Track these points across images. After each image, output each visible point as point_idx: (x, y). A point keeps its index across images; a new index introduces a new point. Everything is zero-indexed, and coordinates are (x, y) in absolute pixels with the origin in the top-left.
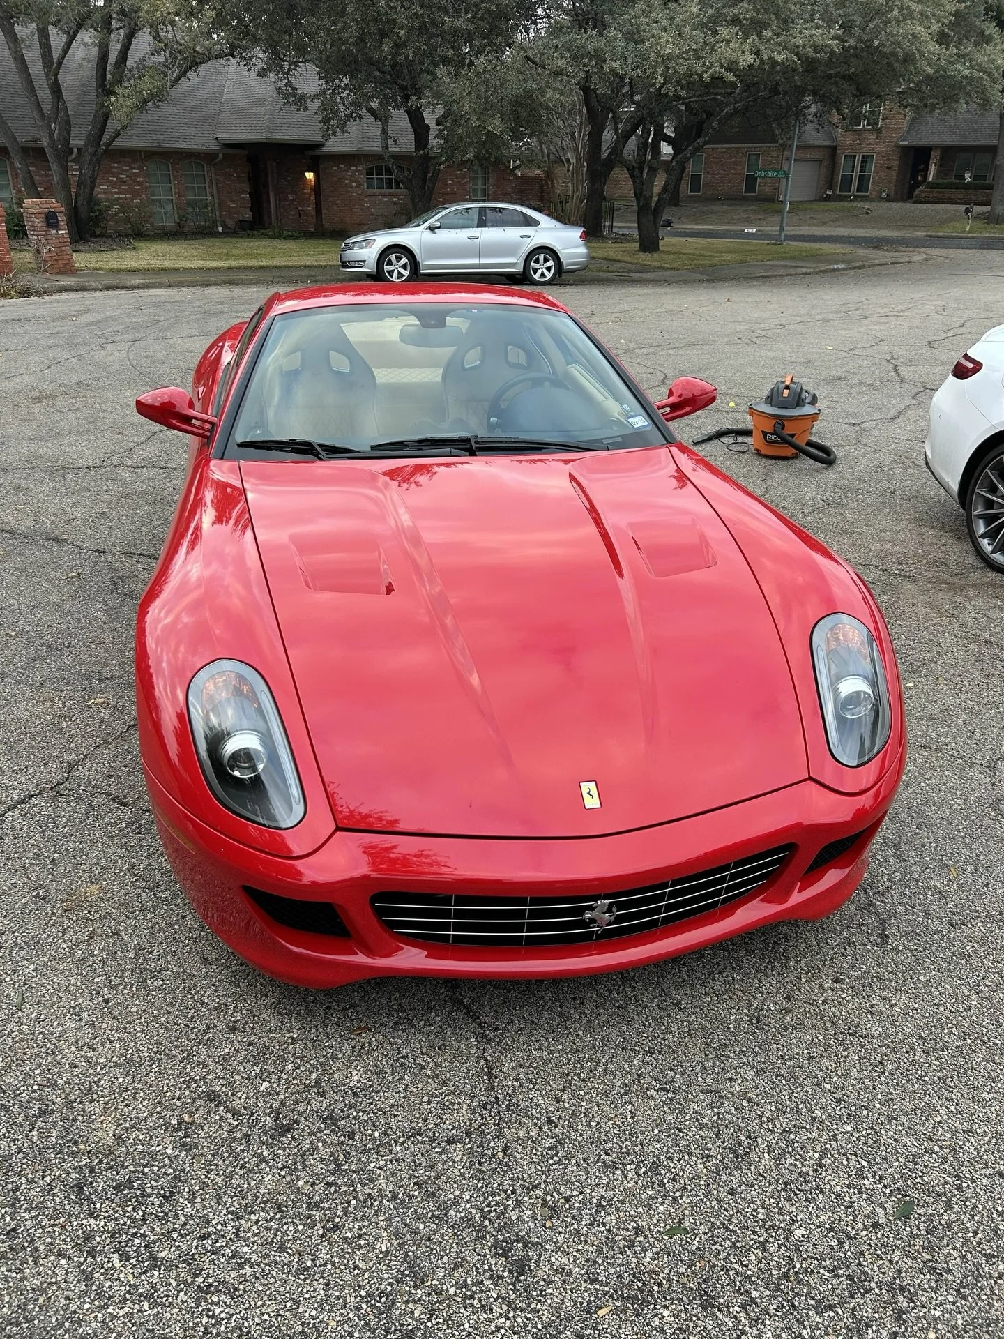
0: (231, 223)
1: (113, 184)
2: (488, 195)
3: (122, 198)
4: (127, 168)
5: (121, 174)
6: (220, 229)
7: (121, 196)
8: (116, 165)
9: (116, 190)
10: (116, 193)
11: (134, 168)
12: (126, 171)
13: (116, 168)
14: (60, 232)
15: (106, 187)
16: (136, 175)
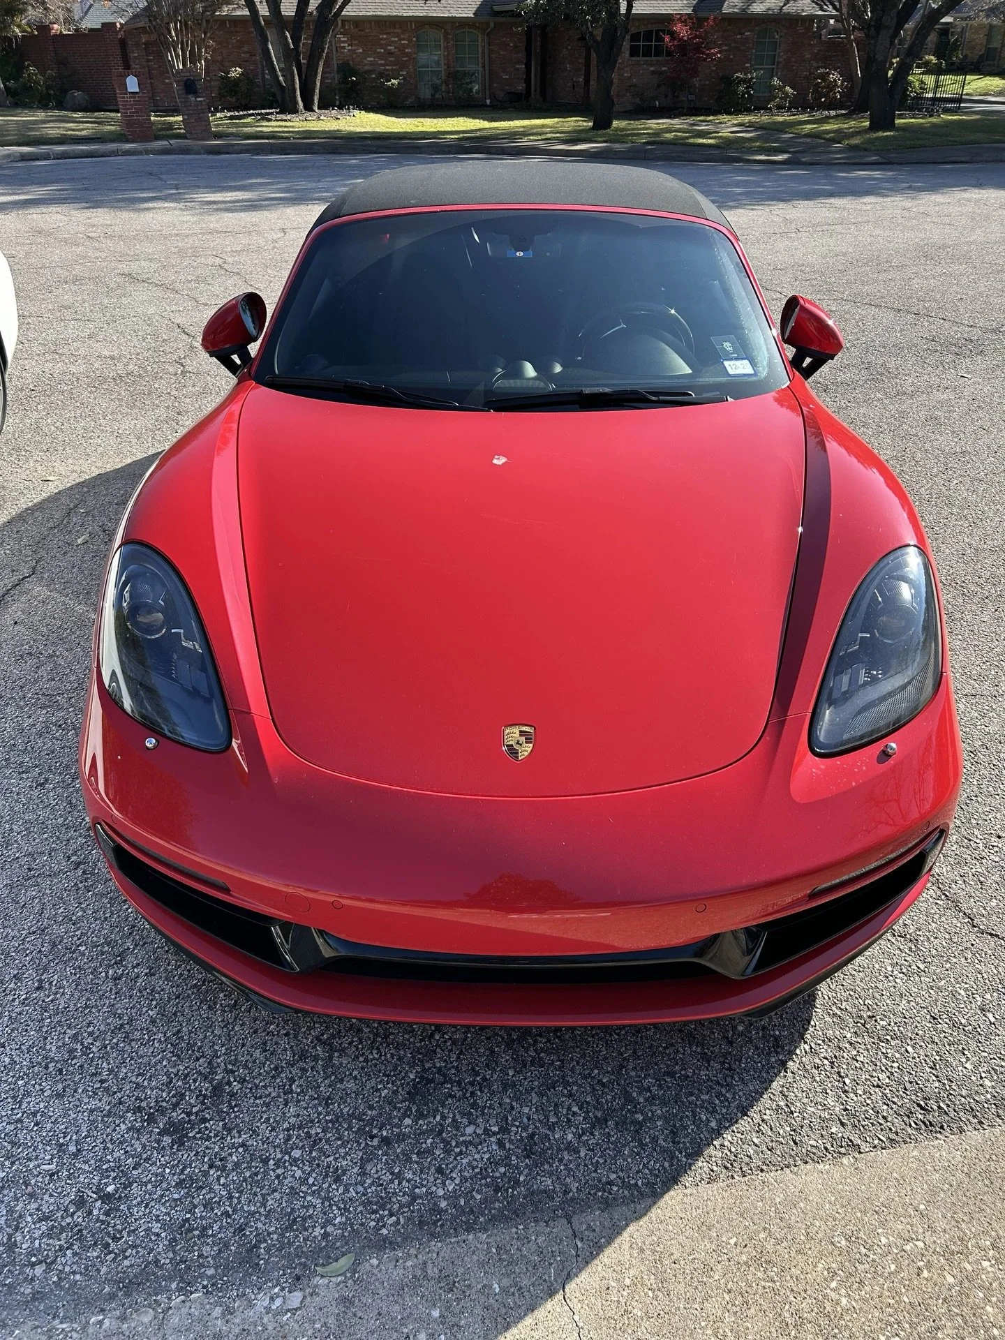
0: (500, 95)
1: (380, 56)
2: (778, 62)
3: (388, 70)
4: (396, 39)
5: (390, 45)
6: (488, 102)
7: (387, 68)
8: (385, 36)
9: (383, 62)
10: (382, 65)
11: (404, 39)
12: (395, 42)
13: (385, 39)
14: (198, 99)
15: (372, 59)
16: (404, 46)
